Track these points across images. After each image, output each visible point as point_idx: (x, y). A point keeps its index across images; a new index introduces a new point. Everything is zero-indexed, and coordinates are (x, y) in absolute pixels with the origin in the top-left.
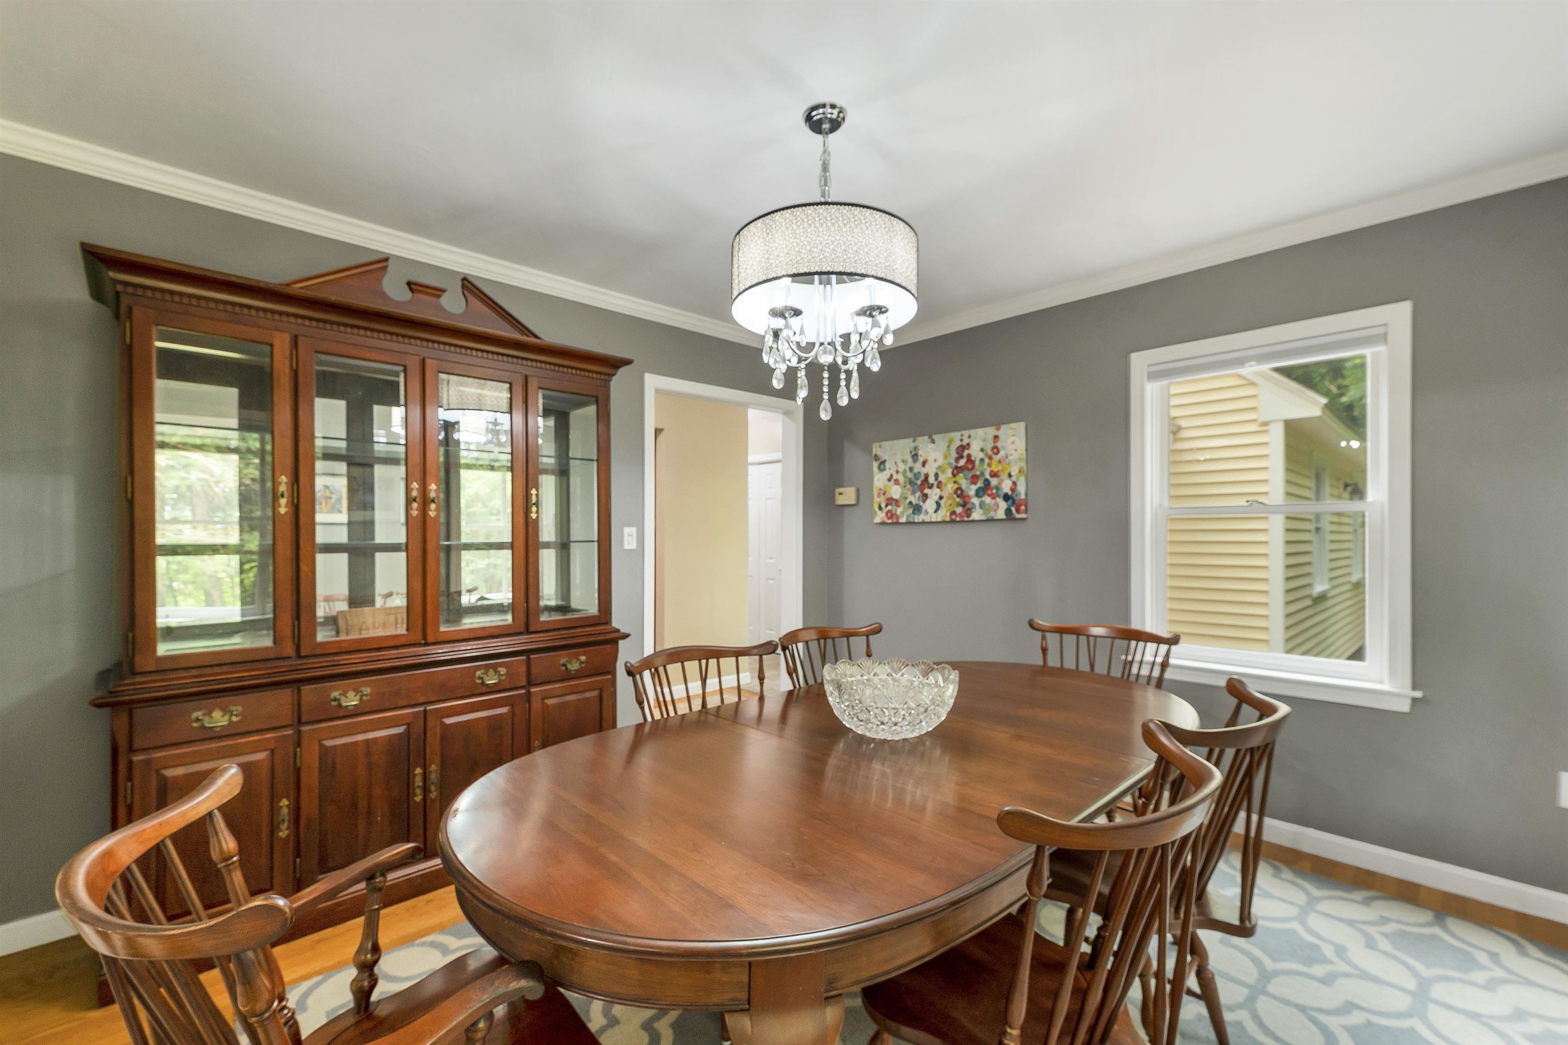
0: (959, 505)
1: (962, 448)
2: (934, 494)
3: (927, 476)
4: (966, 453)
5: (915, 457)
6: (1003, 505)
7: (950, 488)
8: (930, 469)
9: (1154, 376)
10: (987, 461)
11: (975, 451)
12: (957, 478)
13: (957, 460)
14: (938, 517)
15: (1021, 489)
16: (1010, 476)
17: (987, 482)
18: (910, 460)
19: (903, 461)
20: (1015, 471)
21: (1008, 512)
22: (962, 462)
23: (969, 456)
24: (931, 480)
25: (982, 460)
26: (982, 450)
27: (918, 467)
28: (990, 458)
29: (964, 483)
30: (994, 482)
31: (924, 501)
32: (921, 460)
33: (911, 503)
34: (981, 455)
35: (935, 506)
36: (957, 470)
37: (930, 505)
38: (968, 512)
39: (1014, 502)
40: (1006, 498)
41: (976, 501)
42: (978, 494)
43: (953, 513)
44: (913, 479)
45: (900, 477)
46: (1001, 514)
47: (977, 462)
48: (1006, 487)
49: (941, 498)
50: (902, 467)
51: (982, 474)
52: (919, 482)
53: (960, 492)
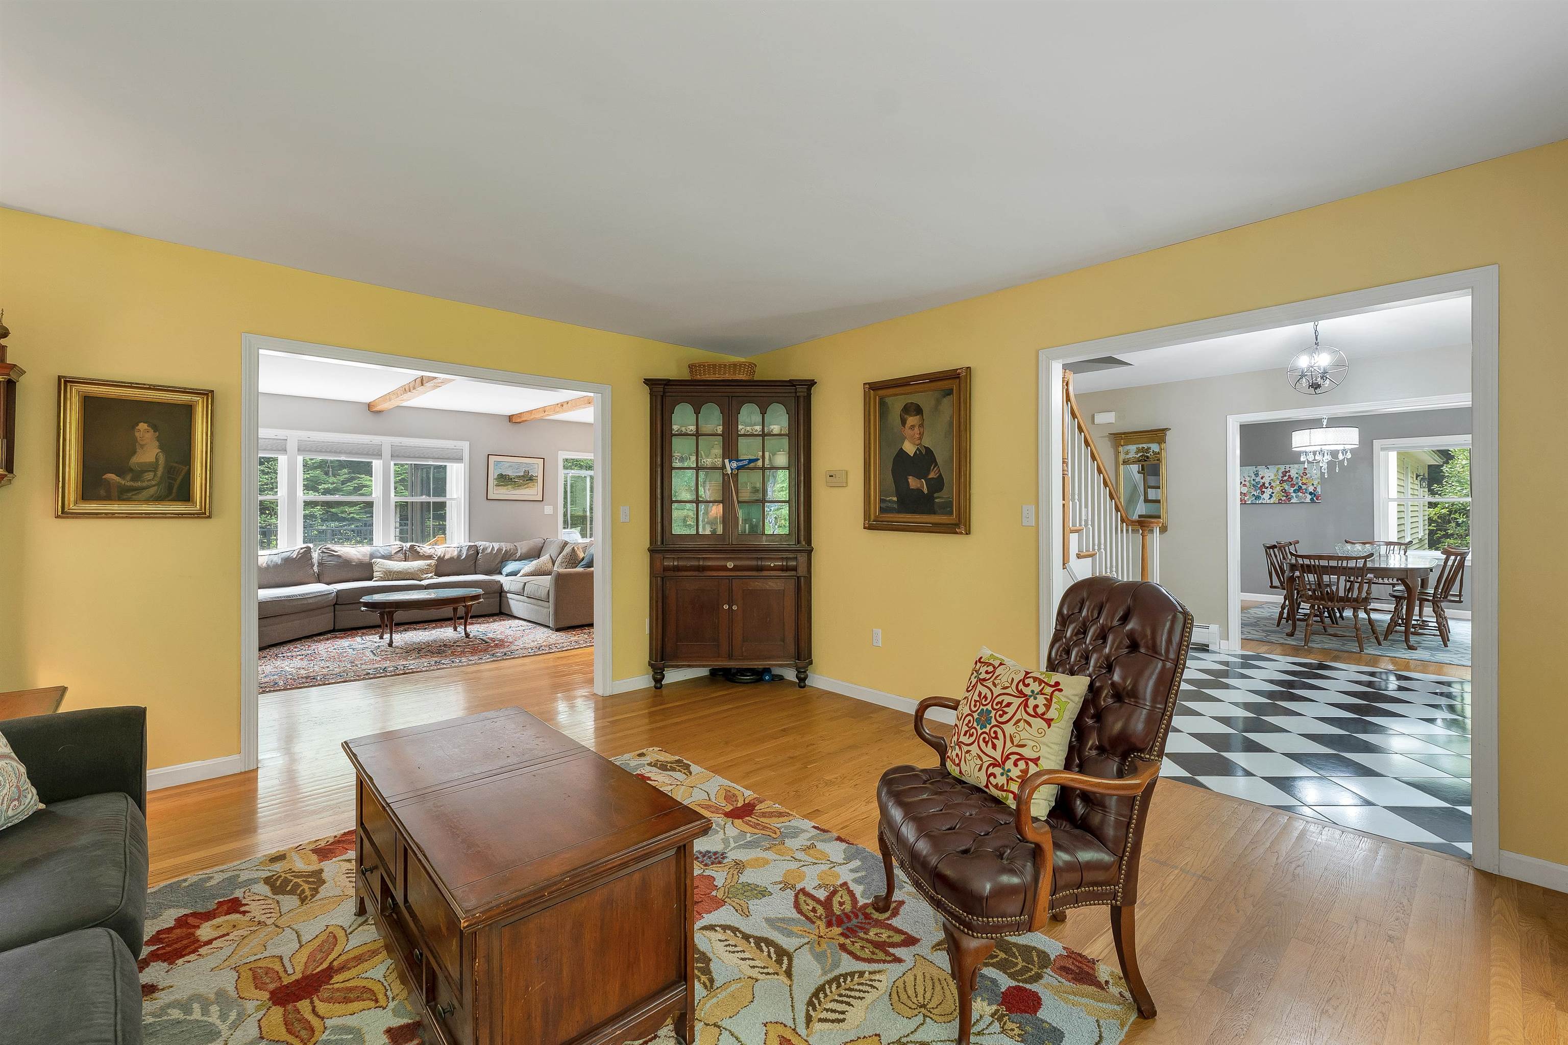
0: (1283, 496)
1: (1285, 473)
2: (1268, 491)
3: (1264, 484)
4: (1288, 474)
5: (1257, 475)
6: (1309, 497)
7: (1278, 488)
8: (1266, 481)
9: (1382, 449)
10: (1300, 478)
11: (1293, 473)
12: (1282, 485)
13: (1282, 477)
14: (1272, 501)
15: (1319, 490)
16: (1313, 484)
17: (1300, 488)
18: (1253, 476)
19: (1249, 476)
20: (1315, 483)
21: (1312, 499)
22: (1285, 478)
23: (1290, 476)
24: (1267, 485)
25: (1297, 478)
26: (1297, 473)
27: (1258, 479)
28: (1302, 477)
29: (1287, 487)
30: (1304, 487)
31: (1262, 494)
32: (1261, 476)
33: (1254, 495)
34: (1297, 475)
35: (1269, 497)
36: (1282, 482)
37: (1266, 496)
38: (1289, 499)
39: (1315, 495)
40: (1311, 493)
41: (1294, 495)
42: (1294, 491)
43: (1281, 500)
44: (1255, 484)
45: (1248, 484)
46: (1308, 500)
47: (1294, 479)
48: (1311, 489)
49: (1273, 493)
50: (1248, 479)
51: (1297, 483)
52: (1259, 486)
53: (1284, 491)
